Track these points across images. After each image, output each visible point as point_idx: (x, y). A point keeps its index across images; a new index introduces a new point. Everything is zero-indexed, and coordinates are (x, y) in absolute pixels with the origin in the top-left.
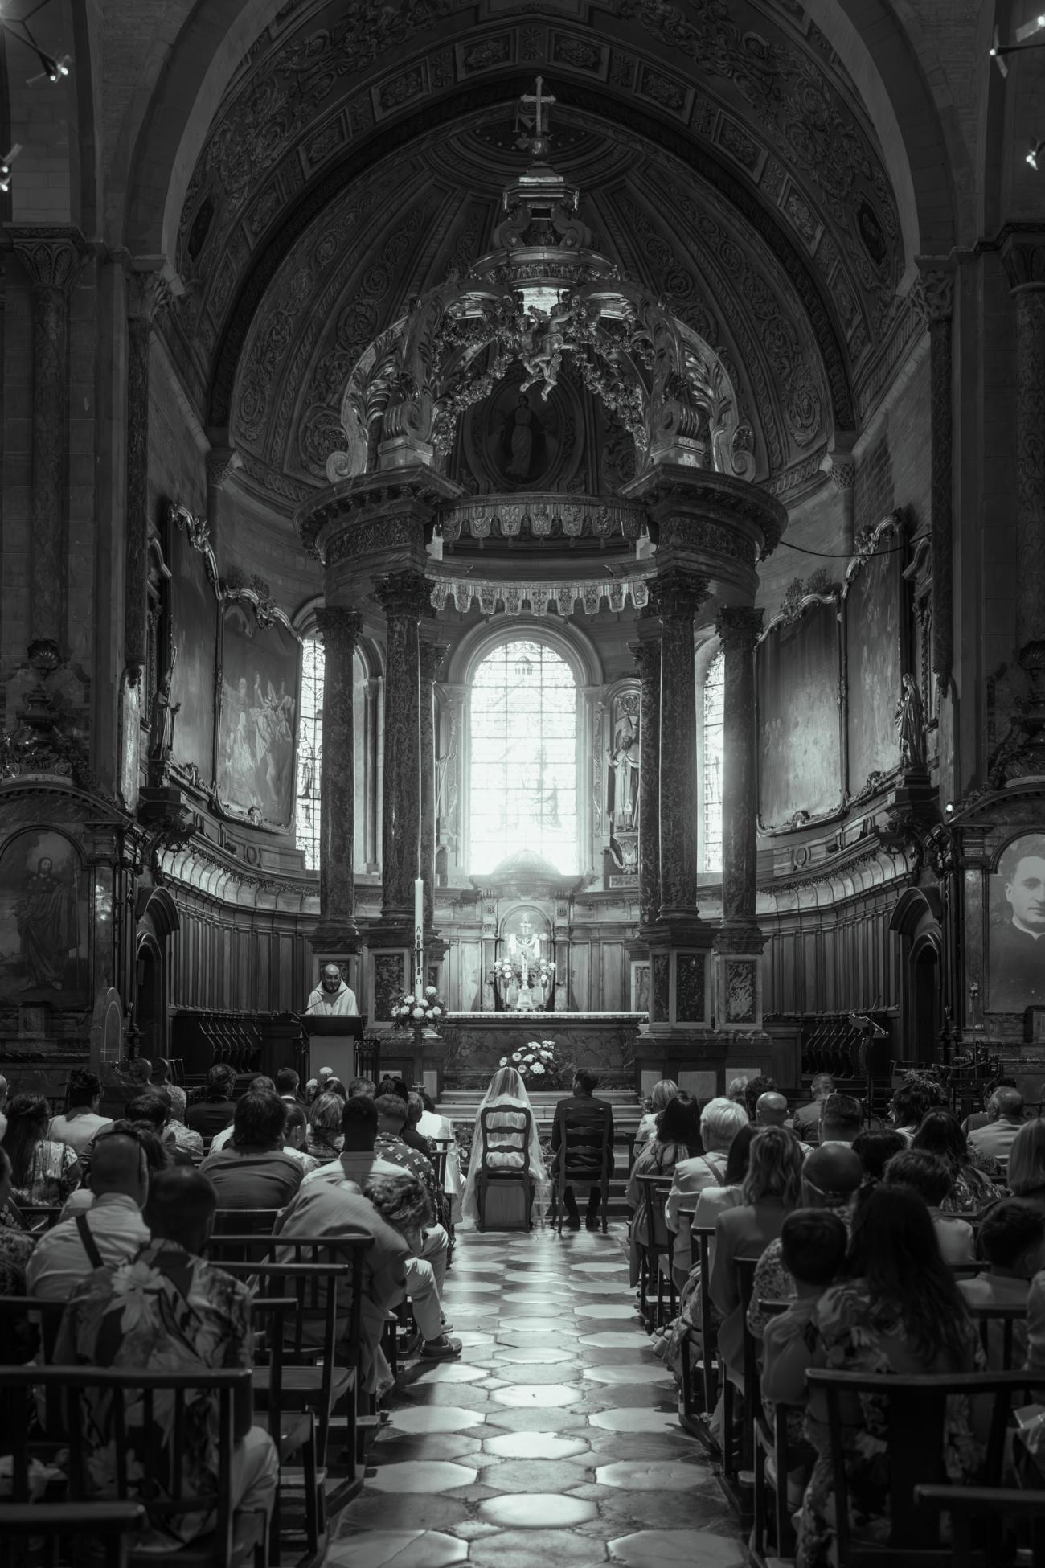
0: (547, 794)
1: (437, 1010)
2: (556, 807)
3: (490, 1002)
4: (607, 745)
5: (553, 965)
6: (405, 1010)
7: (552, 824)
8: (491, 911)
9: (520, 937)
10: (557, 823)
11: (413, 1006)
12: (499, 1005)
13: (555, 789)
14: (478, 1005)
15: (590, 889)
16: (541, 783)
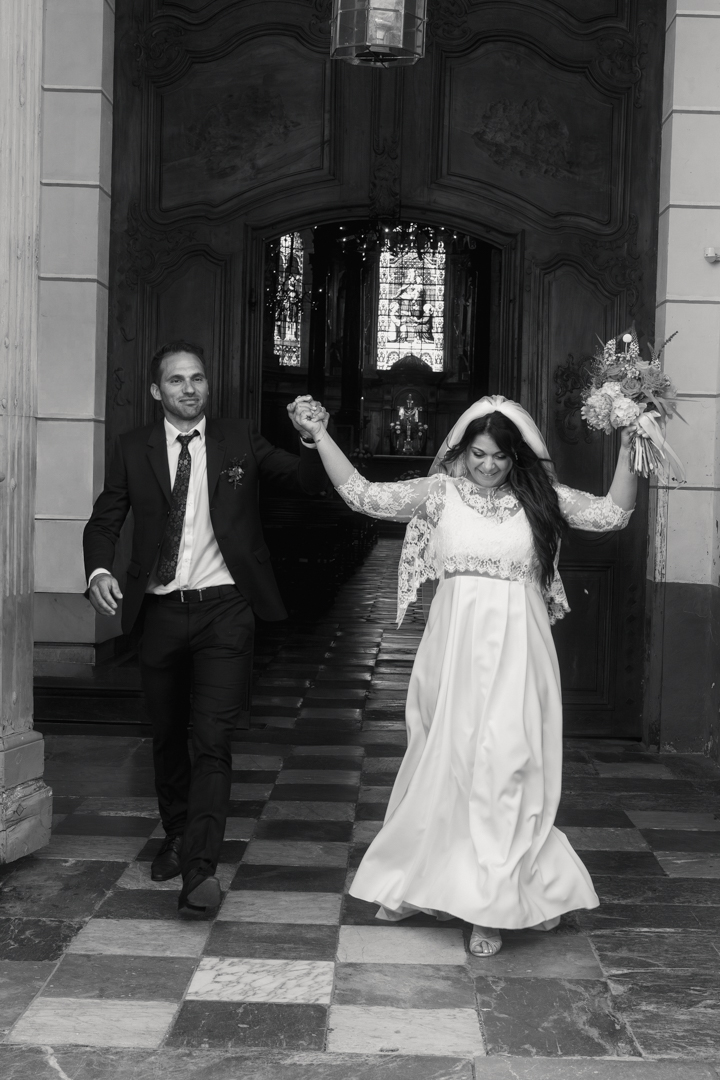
0: (425, 319)
1: (369, 455)
2: (431, 328)
3: (387, 448)
4: (463, 292)
5: (426, 426)
6: (355, 454)
7: (428, 338)
8: (389, 392)
9: (406, 409)
10: (431, 338)
11: (359, 453)
12: (393, 451)
13: (431, 317)
14: (379, 450)
15: (450, 381)
16: (422, 312)
